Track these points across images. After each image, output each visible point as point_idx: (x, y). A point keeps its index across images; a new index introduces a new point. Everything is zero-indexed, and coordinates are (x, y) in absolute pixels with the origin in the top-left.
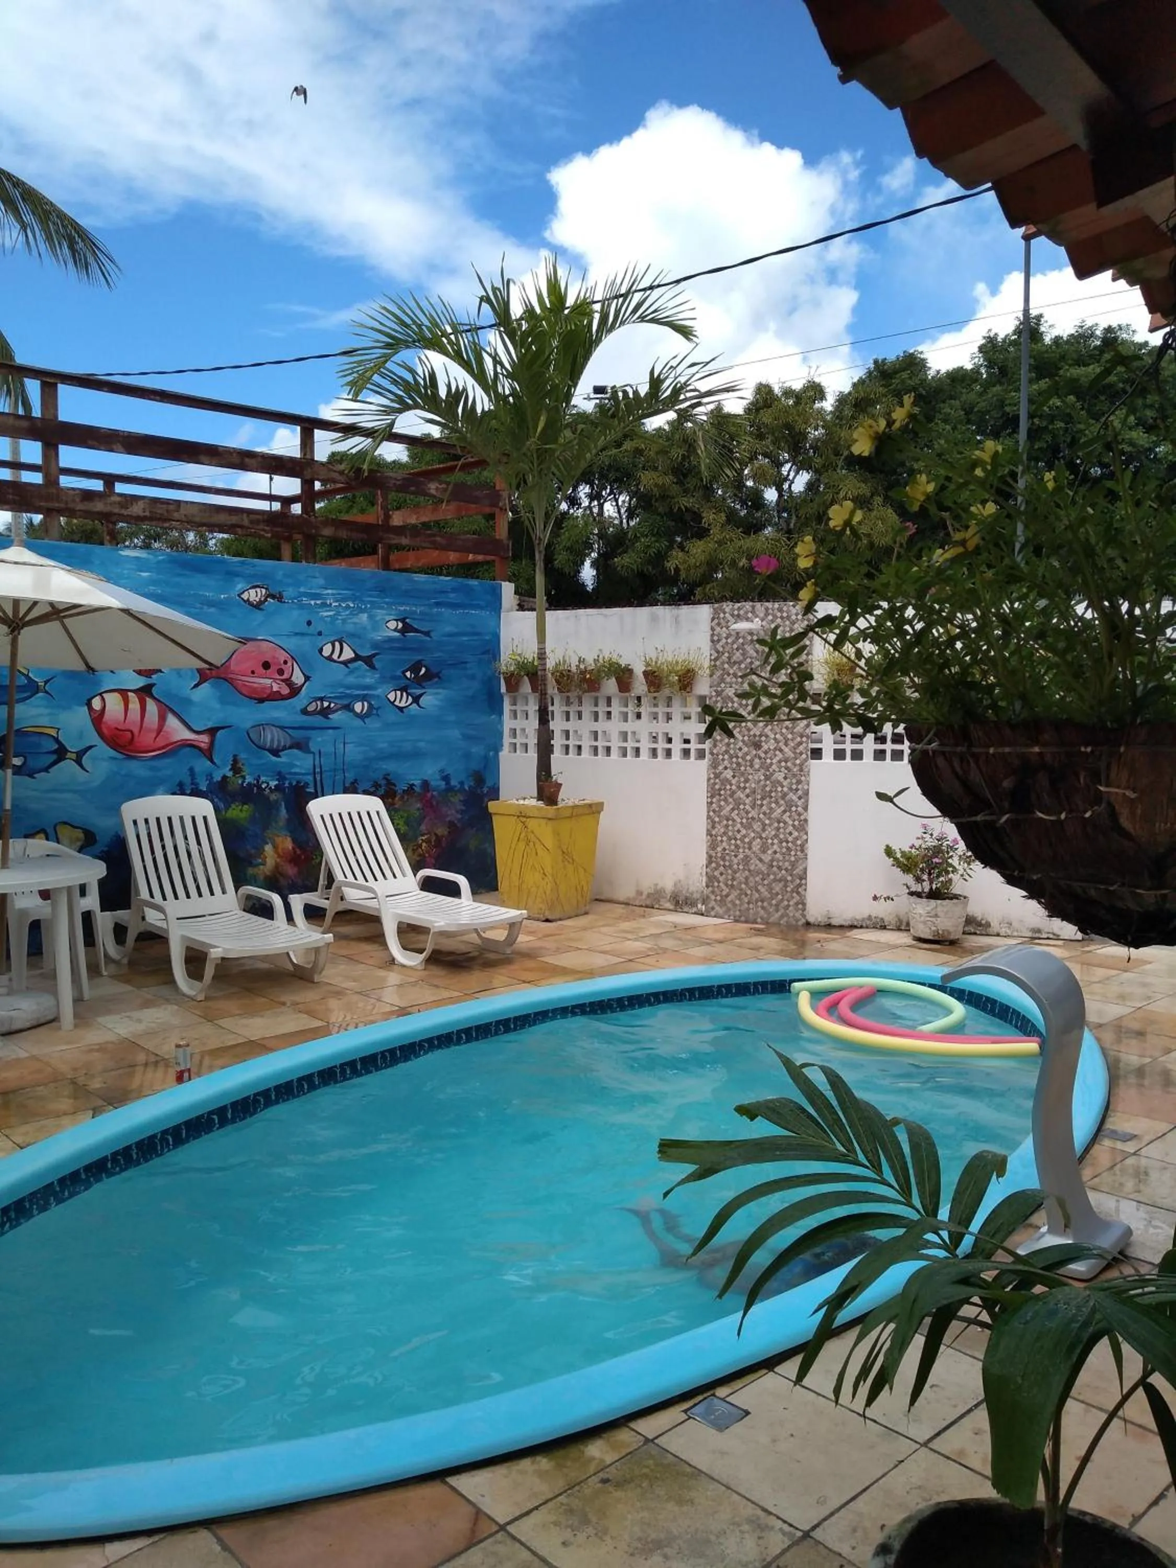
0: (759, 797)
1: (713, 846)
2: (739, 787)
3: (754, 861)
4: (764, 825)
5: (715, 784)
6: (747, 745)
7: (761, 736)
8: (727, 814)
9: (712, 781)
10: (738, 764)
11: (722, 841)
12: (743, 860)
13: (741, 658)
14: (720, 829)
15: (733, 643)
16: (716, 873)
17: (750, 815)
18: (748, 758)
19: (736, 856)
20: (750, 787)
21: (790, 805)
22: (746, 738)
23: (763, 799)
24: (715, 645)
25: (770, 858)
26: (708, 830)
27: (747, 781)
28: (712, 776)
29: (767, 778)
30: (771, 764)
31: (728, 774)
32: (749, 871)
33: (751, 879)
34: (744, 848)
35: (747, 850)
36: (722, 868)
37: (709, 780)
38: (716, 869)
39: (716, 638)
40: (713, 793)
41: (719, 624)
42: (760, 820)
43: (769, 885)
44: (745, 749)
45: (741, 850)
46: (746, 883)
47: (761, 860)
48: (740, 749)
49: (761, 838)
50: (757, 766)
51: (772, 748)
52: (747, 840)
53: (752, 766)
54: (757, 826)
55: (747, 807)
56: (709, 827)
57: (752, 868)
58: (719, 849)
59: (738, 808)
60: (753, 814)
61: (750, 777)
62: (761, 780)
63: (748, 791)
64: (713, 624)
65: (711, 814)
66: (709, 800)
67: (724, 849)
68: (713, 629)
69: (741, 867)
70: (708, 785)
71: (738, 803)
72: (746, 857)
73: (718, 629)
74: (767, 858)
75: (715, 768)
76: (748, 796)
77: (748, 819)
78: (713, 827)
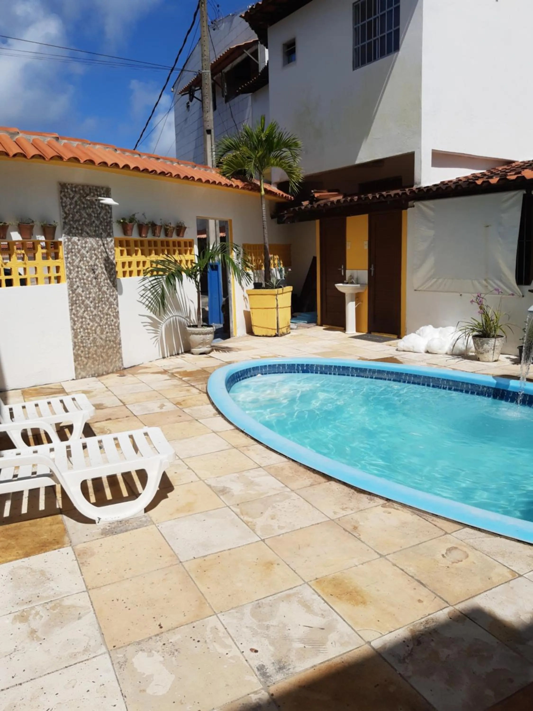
0: (97, 302)
1: (75, 336)
2: (86, 298)
3: (99, 340)
4: (101, 318)
5: (73, 297)
6: (88, 272)
7: (94, 265)
8: (82, 315)
9: (71, 296)
10: (85, 283)
11: (80, 332)
12: (93, 340)
13: (79, 218)
14: (78, 325)
15: (74, 208)
16: (79, 352)
17: (94, 314)
18: (89, 279)
19: (89, 339)
20: (92, 296)
21: (111, 304)
22: (87, 267)
23: (99, 303)
24: (63, 209)
25: (105, 336)
26: (71, 327)
27: (90, 293)
28: (71, 292)
29: (100, 290)
30: (101, 282)
31: (80, 290)
32: (97, 346)
33: (98, 350)
34: (93, 333)
35: (94, 335)
36: (82, 348)
37: (69, 295)
38: (79, 349)
39: (64, 205)
40: (73, 303)
41: (65, 196)
42: (99, 315)
43: (107, 352)
44: (87, 274)
45: (91, 335)
46: (96, 354)
47: (101, 338)
48: (85, 274)
49: (100, 326)
50: (94, 284)
51: (100, 272)
52: (93, 328)
53: (92, 284)
54: (97, 319)
55: (92, 309)
56: (72, 325)
57: (98, 344)
58: (79, 337)
59: (87, 310)
60: (95, 312)
61: (92, 291)
62: (97, 292)
63: (91, 299)
64: (62, 195)
65: (73, 316)
66: (71, 308)
67: (82, 337)
68: (62, 199)
69: (92, 345)
70: (69, 299)
71: (87, 307)
72: (95, 338)
73: (65, 199)
74: (104, 336)
75: (72, 287)
76: (91, 302)
77: (93, 316)
78: (75, 324)
